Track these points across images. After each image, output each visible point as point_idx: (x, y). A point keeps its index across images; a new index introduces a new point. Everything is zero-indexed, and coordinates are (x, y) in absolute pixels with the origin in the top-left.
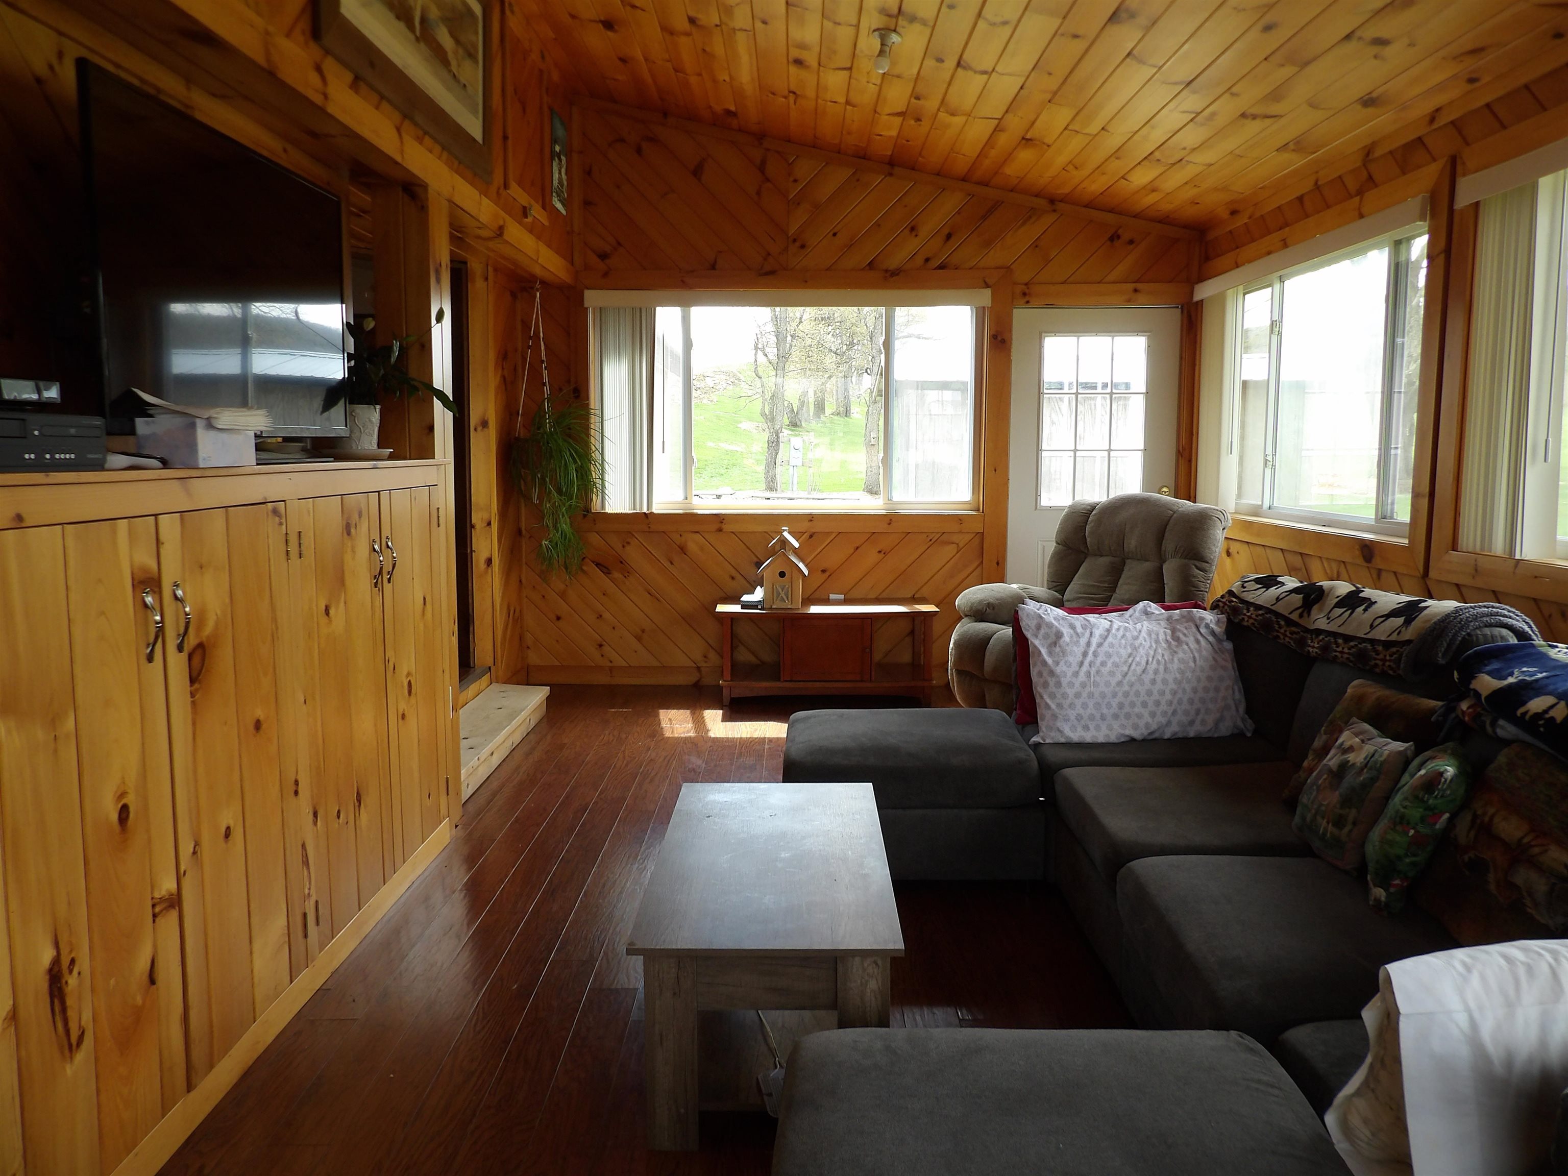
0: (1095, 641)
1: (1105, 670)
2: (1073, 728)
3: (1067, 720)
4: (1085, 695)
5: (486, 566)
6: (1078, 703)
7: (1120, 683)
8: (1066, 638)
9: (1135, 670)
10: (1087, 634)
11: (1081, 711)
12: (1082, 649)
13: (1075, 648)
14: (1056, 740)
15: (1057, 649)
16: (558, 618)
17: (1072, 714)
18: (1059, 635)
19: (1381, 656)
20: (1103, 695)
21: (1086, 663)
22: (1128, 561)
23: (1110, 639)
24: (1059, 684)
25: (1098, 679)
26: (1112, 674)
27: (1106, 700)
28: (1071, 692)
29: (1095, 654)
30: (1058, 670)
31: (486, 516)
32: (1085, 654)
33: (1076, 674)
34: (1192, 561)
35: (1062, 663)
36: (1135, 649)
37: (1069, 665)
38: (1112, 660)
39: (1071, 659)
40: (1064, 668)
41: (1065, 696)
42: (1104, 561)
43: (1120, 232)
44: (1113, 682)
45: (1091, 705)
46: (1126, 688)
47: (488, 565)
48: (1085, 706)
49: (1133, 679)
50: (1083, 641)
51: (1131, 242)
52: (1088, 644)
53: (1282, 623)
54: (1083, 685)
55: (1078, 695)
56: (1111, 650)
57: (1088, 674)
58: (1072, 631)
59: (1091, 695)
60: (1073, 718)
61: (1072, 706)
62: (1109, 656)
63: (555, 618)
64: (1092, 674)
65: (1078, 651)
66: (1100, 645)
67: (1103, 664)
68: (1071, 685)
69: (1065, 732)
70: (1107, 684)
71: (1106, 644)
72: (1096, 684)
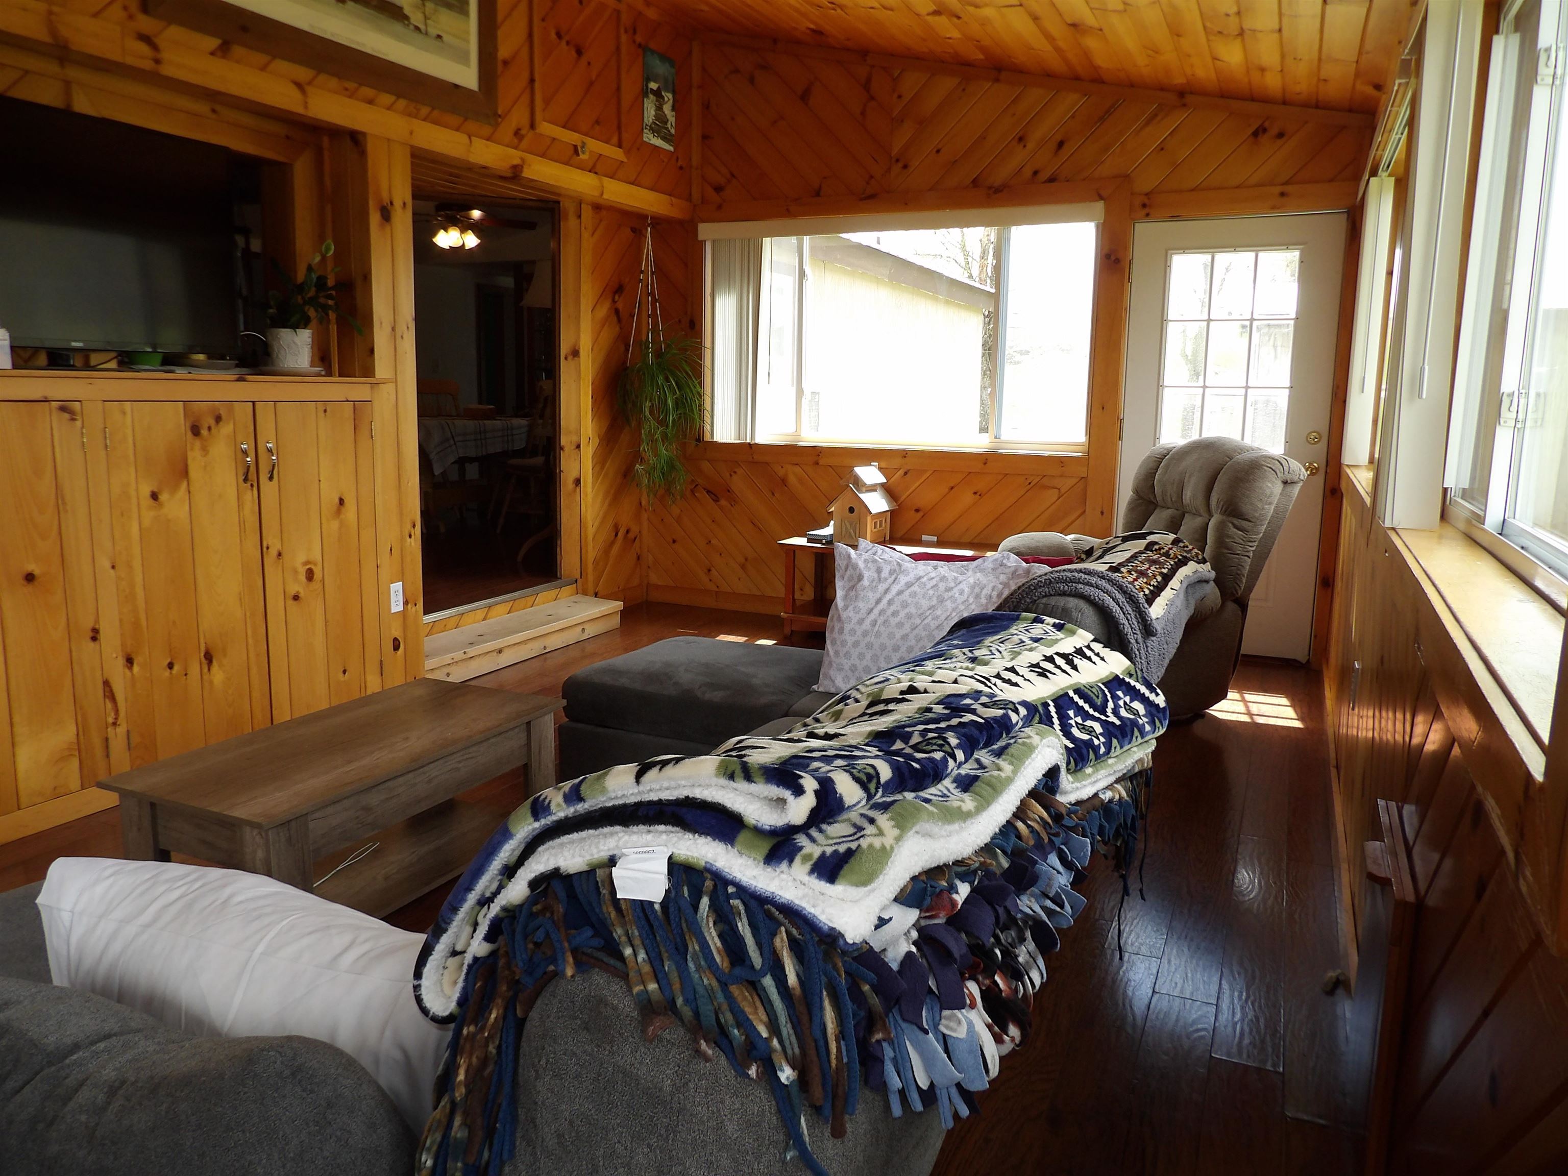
0: (895, 589)
1: (894, 621)
2: (846, 679)
3: (840, 670)
4: (863, 644)
5: (574, 485)
6: (855, 653)
7: (905, 637)
8: (866, 582)
9: (928, 625)
10: (890, 580)
11: (857, 662)
12: (878, 595)
13: (870, 594)
14: (827, 690)
15: (853, 593)
16: (674, 541)
17: (847, 664)
18: (860, 578)
20: (883, 647)
21: (876, 611)
22: (1186, 515)
23: (915, 588)
24: (841, 630)
25: (882, 629)
26: (900, 625)
27: (885, 653)
28: (850, 640)
29: (890, 603)
30: (844, 615)
31: (575, 439)
32: (878, 601)
33: (861, 622)
35: (851, 608)
36: (941, 600)
37: (857, 610)
38: (907, 610)
39: (861, 604)
40: (851, 614)
41: (844, 642)
42: (1169, 512)
43: (1267, 124)
44: (899, 634)
45: (868, 657)
46: (913, 642)
47: (577, 485)
48: (861, 656)
49: (923, 634)
50: (882, 588)
51: (1281, 135)
52: (887, 591)
54: (865, 634)
55: (856, 644)
56: (910, 600)
57: (874, 623)
58: (876, 575)
59: (869, 646)
60: (846, 667)
61: (847, 655)
62: (905, 605)
63: (672, 541)
64: (878, 623)
65: (872, 596)
66: (900, 593)
67: (895, 614)
68: (853, 632)
69: (836, 682)
70: (891, 636)
71: (907, 593)
72: (878, 634)
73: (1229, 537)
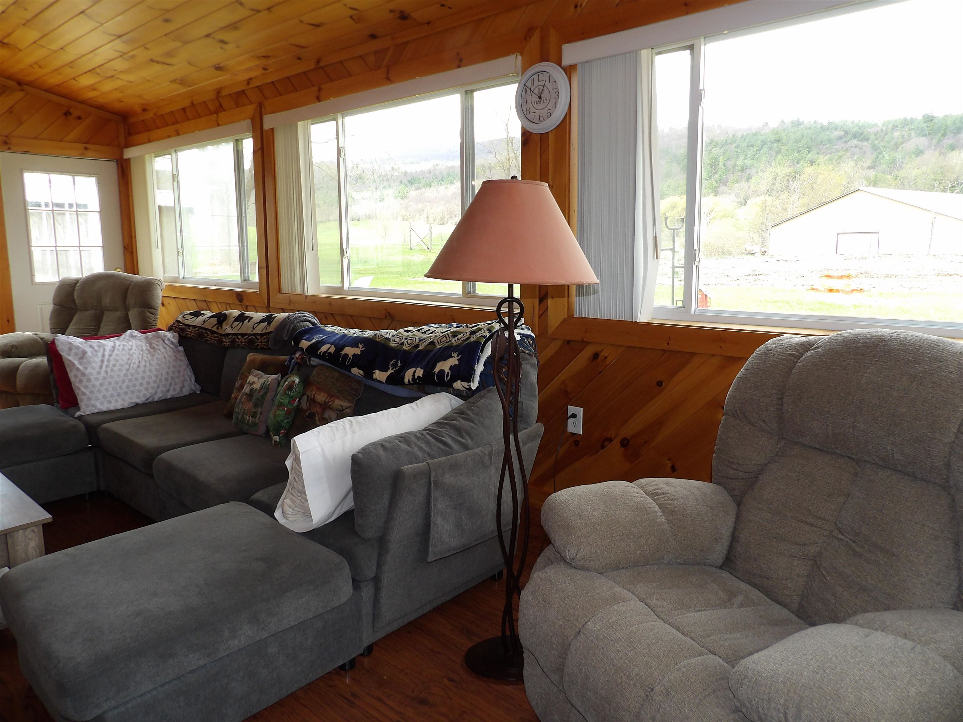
0: (107, 353)
1: (116, 369)
2: (102, 403)
3: (97, 399)
4: (106, 383)
6: (103, 389)
7: (125, 375)
8: (89, 354)
9: (133, 367)
10: (102, 350)
11: (105, 393)
12: (100, 359)
13: (96, 359)
14: (92, 412)
15: (85, 360)
17: (100, 396)
18: (84, 353)
19: (260, 341)
20: (117, 383)
21: (104, 366)
22: (105, 312)
23: (116, 352)
24: (89, 380)
25: (112, 374)
26: (120, 370)
27: (119, 385)
28: (97, 383)
29: (108, 361)
30: (87, 372)
32: (102, 361)
33: (99, 373)
34: (146, 309)
35: (89, 368)
36: (131, 355)
37: (94, 368)
38: (119, 363)
39: (94, 365)
40: (91, 371)
41: (94, 386)
42: (89, 313)
43: (71, 110)
44: (122, 374)
45: (110, 389)
46: (130, 377)
48: (107, 390)
49: (133, 371)
50: (100, 354)
51: (79, 118)
52: (103, 355)
53: (209, 333)
54: (104, 378)
55: (102, 385)
56: (117, 358)
57: (106, 372)
58: (92, 349)
59: (110, 384)
60: (101, 397)
61: (99, 391)
62: (117, 361)
64: (109, 372)
65: (98, 360)
66: (110, 355)
67: (114, 365)
68: (97, 379)
69: (98, 406)
70: (118, 376)
71: (114, 354)
72: (112, 377)
73: (149, 318)
